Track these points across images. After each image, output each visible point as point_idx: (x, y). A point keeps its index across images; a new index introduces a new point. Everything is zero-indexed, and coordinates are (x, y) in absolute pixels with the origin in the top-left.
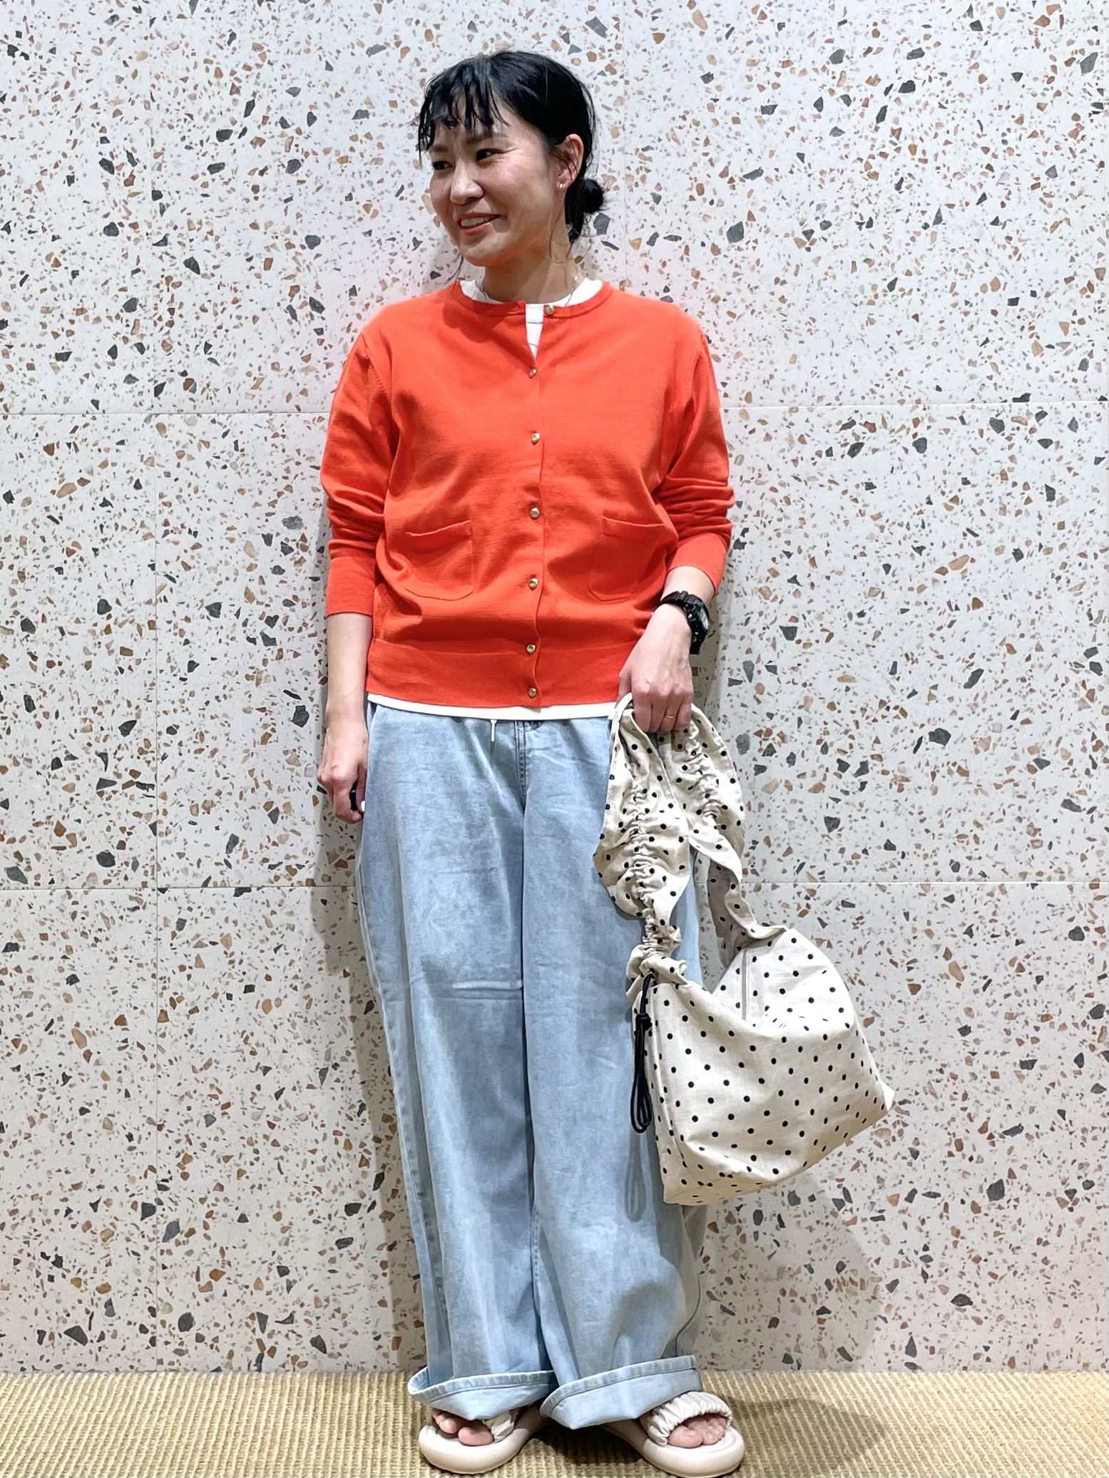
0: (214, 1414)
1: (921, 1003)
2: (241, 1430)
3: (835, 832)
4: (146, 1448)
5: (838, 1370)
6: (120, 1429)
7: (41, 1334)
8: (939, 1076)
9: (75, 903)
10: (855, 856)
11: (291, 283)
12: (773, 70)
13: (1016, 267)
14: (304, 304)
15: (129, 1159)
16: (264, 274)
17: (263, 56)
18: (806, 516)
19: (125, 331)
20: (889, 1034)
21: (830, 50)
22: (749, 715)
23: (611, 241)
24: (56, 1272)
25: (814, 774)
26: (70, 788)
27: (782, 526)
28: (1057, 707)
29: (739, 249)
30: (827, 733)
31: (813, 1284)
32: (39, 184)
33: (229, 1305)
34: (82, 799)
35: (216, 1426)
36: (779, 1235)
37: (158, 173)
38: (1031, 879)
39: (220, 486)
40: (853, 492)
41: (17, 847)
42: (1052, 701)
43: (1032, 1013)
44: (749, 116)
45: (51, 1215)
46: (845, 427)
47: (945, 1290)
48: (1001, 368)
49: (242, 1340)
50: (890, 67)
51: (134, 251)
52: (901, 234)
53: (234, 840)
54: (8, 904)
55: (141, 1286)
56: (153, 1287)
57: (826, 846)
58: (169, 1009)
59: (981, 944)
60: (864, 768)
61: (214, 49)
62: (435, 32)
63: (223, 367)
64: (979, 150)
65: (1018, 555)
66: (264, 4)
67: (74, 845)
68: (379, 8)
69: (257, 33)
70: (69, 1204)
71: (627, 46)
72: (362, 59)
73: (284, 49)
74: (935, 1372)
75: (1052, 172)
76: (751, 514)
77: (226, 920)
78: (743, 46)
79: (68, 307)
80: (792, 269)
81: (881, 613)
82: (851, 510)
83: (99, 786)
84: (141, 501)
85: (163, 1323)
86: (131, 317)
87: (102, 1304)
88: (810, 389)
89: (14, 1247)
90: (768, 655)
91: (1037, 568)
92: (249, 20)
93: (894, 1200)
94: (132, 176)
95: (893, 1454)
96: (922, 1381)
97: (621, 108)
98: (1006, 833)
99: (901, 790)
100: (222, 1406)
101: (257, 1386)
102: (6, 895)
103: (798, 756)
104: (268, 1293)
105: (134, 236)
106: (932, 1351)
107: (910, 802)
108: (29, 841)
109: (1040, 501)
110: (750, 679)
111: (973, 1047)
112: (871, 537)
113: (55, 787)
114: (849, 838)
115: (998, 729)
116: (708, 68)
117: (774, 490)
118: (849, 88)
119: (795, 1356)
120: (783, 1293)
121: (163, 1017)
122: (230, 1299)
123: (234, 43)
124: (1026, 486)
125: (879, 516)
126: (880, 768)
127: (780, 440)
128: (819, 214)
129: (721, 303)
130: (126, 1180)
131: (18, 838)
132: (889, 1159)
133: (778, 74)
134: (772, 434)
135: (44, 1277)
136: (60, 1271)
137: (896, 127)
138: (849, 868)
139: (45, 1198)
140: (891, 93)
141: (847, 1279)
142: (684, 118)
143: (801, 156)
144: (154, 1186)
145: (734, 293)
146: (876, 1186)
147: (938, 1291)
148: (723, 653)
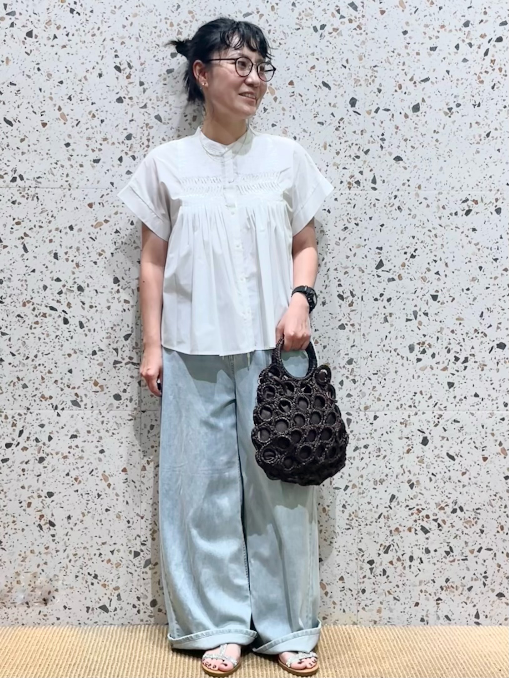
1: (488, 466)
3: (452, 389)
5: (445, 625)
7: (88, 608)
8: (494, 497)
9: (103, 417)
10: (461, 400)
12: (436, 30)
15: (128, 531)
16: (193, 123)
17: (193, 17)
18: (444, 244)
19: (126, 150)
20: (472, 479)
21: (463, 21)
22: (415, 335)
23: (357, 110)
24: (95, 581)
25: (443, 363)
26: (100, 364)
27: (433, 248)
29: (417, 116)
30: (450, 344)
31: (435, 588)
32: (85, 77)
34: (106, 369)
36: (421, 566)
37: (142, 73)
40: (466, 232)
41: (76, 391)
44: (424, 51)
45: (92, 556)
46: (464, 202)
47: (493, 591)
50: (492, 30)
51: (130, 111)
52: (493, 110)
54: (72, 417)
55: (133, 588)
56: (139, 588)
57: (447, 395)
58: (146, 465)
60: (466, 360)
61: (170, 13)
62: (276, 8)
67: (102, 390)
69: (190, 5)
70: (101, 551)
71: (367, 16)
73: (203, 13)
74: (487, 626)
76: (419, 242)
78: (422, 17)
79: (99, 137)
80: (442, 126)
81: (477, 289)
82: (466, 240)
83: (114, 364)
84: (134, 231)
85: (143, 604)
86: (129, 142)
87: (116, 595)
88: (448, 183)
89: (75, 571)
90: (425, 308)
93: (472, 552)
94: (130, 74)
96: (481, 630)
97: (364, 46)
99: (482, 370)
102: (72, 413)
103: (437, 355)
105: (130, 103)
106: (486, 617)
107: (486, 375)
108: (81, 388)
110: (416, 319)
112: (474, 254)
113: (94, 364)
114: (458, 391)
116: (406, 28)
117: (430, 231)
118: (471, 39)
119: (425, 618)
120: (421, 591)
121: (144, 468)
123: (179, 10)
125: (478, 244)
126: (473, 360)
127: (433, 207)
128: (455, 100)
129: (408, 141)
130: (127, 541)
131: (77, 387)
132: (471, 534)
133: (438, 32)
134: (430, 204)
135: (89, 583)
136: (97, 581)
137: (493, 59)
138: (458, 405)
139: (90, 549)
140: (491, 42)
141: (450, 585)
142: (393, 52)
143: (448, 72)
144: (140, 544)
145: (415, 137)
146: (464, 545)
147: (490, 591)
148: (404, 307)
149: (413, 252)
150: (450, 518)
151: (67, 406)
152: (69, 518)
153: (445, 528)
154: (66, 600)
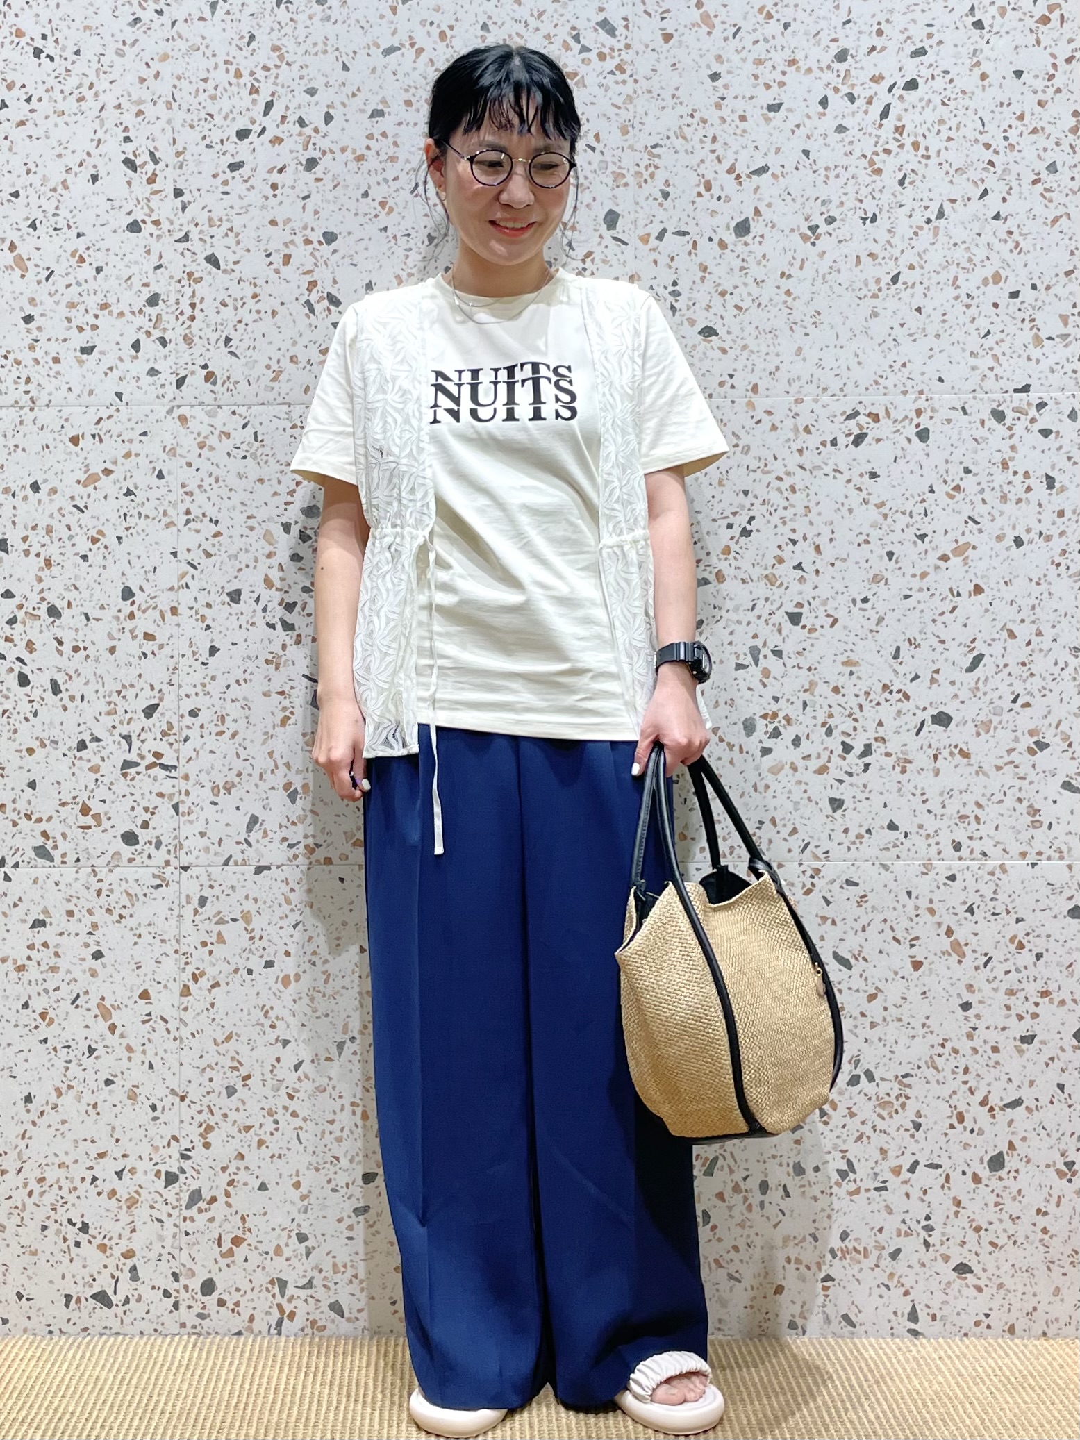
0: (236, 1376)
1: (925, 979)
2: (262, 1391)
3: (840, 812)
4: (169, 1408)
5: (842, 1337)
6: (144, 1390)
7: (68, 1297)
8: (941, 1050)
9: (100, 881)
10: (859, 836)
11: (309, 278)
12: (779, 69)
13: (1016, 260)
14: (322, 299)
15: (153, 1129)
16: (283, 270)
17: (281, 58)
18: (811, 505)
19: (148, 326)
20: (892, 1009)
21: (834, 49)
22: (756, 699)
23: (620, 236)
24: (83, 1238)
25: (819, 756)
26: (94, 769)
27: (788, 514)
28: (1056, 692)
29: (746, 244)
30: (831, 716)
31: (817, 1252)
32: (64, 182)
33: (250, 1270)
34: (106, 780)
35: (237, 1387)
36: (784, 1204)
37: (178, 172)
38: (1031, 858)
39: (240, 476)
40: (857, 480)
41: (44, 826)
42: (1052, 685)
43: (1032, 989)
44: (755, 113)
45: (77, 1183)
46: (849, 417)
47: (946, 1258)
48: (1002, 359)
49: (262, 1304)
50: (896, 66)
51: (156, 247)
52: (904, 228)
53: (254, 820)
54: (35, 881)
55: (165, 1252)
56: (176, 1252)
57: (830, 826)
58: (191, 984)
59: (981, 920)
60: (867, 751)
61: (234, 51)
62: (449, 33)
63: (243, 360)
64: (980, 145)
65: (1018, 542)
66: (283, 6)
67: (99, 825)
68: (394, 10)
69: (275, 35)
70: (94, 1172)
71: (637, 46)
72: (378, 59)
73: (301, 50)
74: (936, 1339)
75: (1052, 168)
76: (757, 502)
77: (247, 897)
78: (749, 45)
79: (92, 302)
80: (798, 263)
81: (885, 598)
82: (855, 498)
83: (123, 767)
84: (164, 490)
85: (186, 1288)
86: (153, 311)
87: (126, 1269)
88: (815, 380)
89: (41, 1215)
90: (774, 640)
91: (1037, 555)
92: (268, 22)
93: (897, 1171)
94: (155, 175)
95: (895, 1417)
96: (924, 1347)
97: (630, 107)
98: (1006, 813)
99: (904, 771)
100: (243, 1369)
101: (277, 1349)
102: (34, 873)
103: (803, 739)
104: (288, 1260)
105: (156, 233)
106: (934, 1318)
107: (912, 784)
108: (55, 820)
109: (1040, 489)
110: (756, 663)
111: (973, 1021)
112: (874, 525)
113: (81, 769)
114: (853, 818)
115: (998, 712)
116: (716, 68)
117: (780, 479)
118: (853, 86)
119: (799, 1322)
120: (788, 1260)
121: (186, 991)
122: (250, 1266)
123: (254, 44)
124: (1027, 475)
125: (883, 504)
126: (883, 750)
127: (786, 432)
128: (824, 209)
129: (728, 296)
130: (150, 1150)
131: (45, 818)
132: (892, 1131)
133: (784, 73)
134: (778, 424)
135: (71, 1243)
136: (87, 1237)
137: (899, 124)
138: (853, 847)
139: (72, 1166)
140: (894, 90)
141: (850, 1247)
142: (692, 116)
143: (806, 153)
144: (178, 1156)
145: (741, 286)
146: (879, 1157)
147: (939, 1259)
148: (730, 638)
149: (744, 524)
150: (847, 1095)
151: (27, 860)
152: (28, 1099)
153: (836, 1118)
154: (24, 1279)
